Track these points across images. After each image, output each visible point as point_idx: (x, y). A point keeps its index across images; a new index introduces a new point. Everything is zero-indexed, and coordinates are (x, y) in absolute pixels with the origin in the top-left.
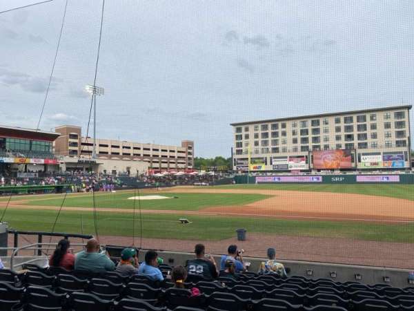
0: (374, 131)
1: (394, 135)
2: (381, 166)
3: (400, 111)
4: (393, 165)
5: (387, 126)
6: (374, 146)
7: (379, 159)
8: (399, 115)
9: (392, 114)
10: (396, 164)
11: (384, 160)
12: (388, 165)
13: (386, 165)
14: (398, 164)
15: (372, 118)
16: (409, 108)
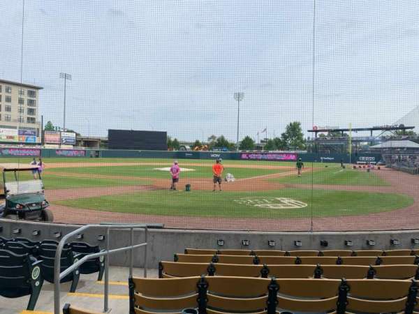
0: (9, 104)
1: (26, 111)
2: (16, 140)
3: (33, 90)
4: (27, 140)
5: (21, 101)
6: (8, 119)
7: (15, 133)
8: (32, 94)
9: (26, 90)
10: (29, 139)
11: (19, 134)
12: (23, 139)
13: (21, 139)
14: (31, 140)
15: (7, 90)
16: (38, 88)
